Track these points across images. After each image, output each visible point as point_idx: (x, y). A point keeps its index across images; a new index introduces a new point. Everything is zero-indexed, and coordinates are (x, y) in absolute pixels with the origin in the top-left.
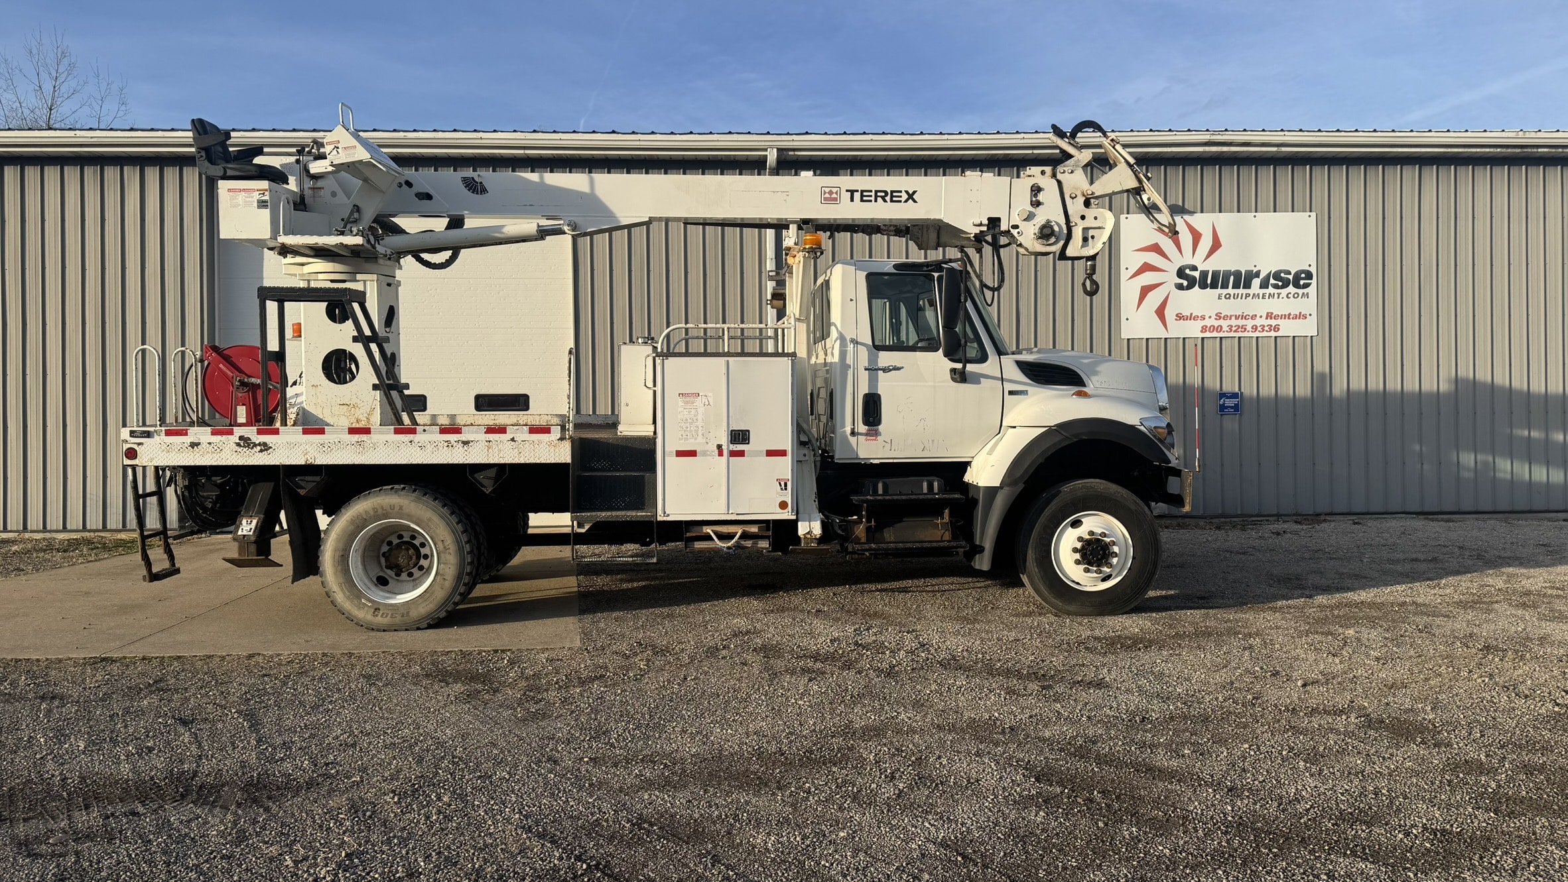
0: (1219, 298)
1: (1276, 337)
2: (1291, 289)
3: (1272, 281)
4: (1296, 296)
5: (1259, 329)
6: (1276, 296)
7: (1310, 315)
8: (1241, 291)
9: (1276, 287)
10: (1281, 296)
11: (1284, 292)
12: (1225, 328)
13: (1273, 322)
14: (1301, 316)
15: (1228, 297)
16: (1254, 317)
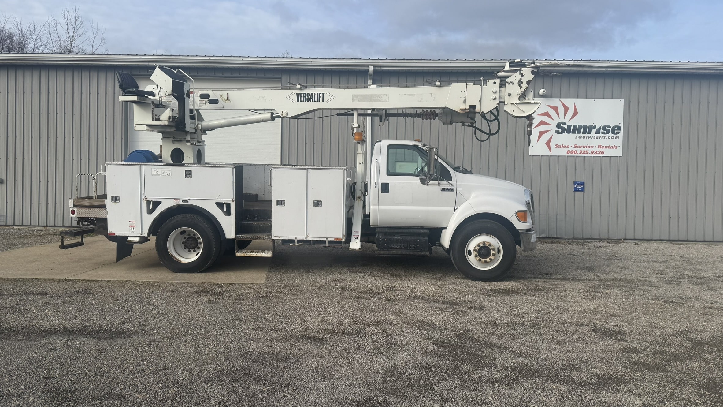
0: (576, 138)
1: (602, 157)
2: (610, 134)
3: (601, 130)
4: (613, 137)
5: (594, 152)
6: (603, 137)
8: (586, 135)
9: (603, 133)
10: (605, 138)
11: (607, 136)
13: (601, 150)
14: (615, 147)
15: (580, 137)
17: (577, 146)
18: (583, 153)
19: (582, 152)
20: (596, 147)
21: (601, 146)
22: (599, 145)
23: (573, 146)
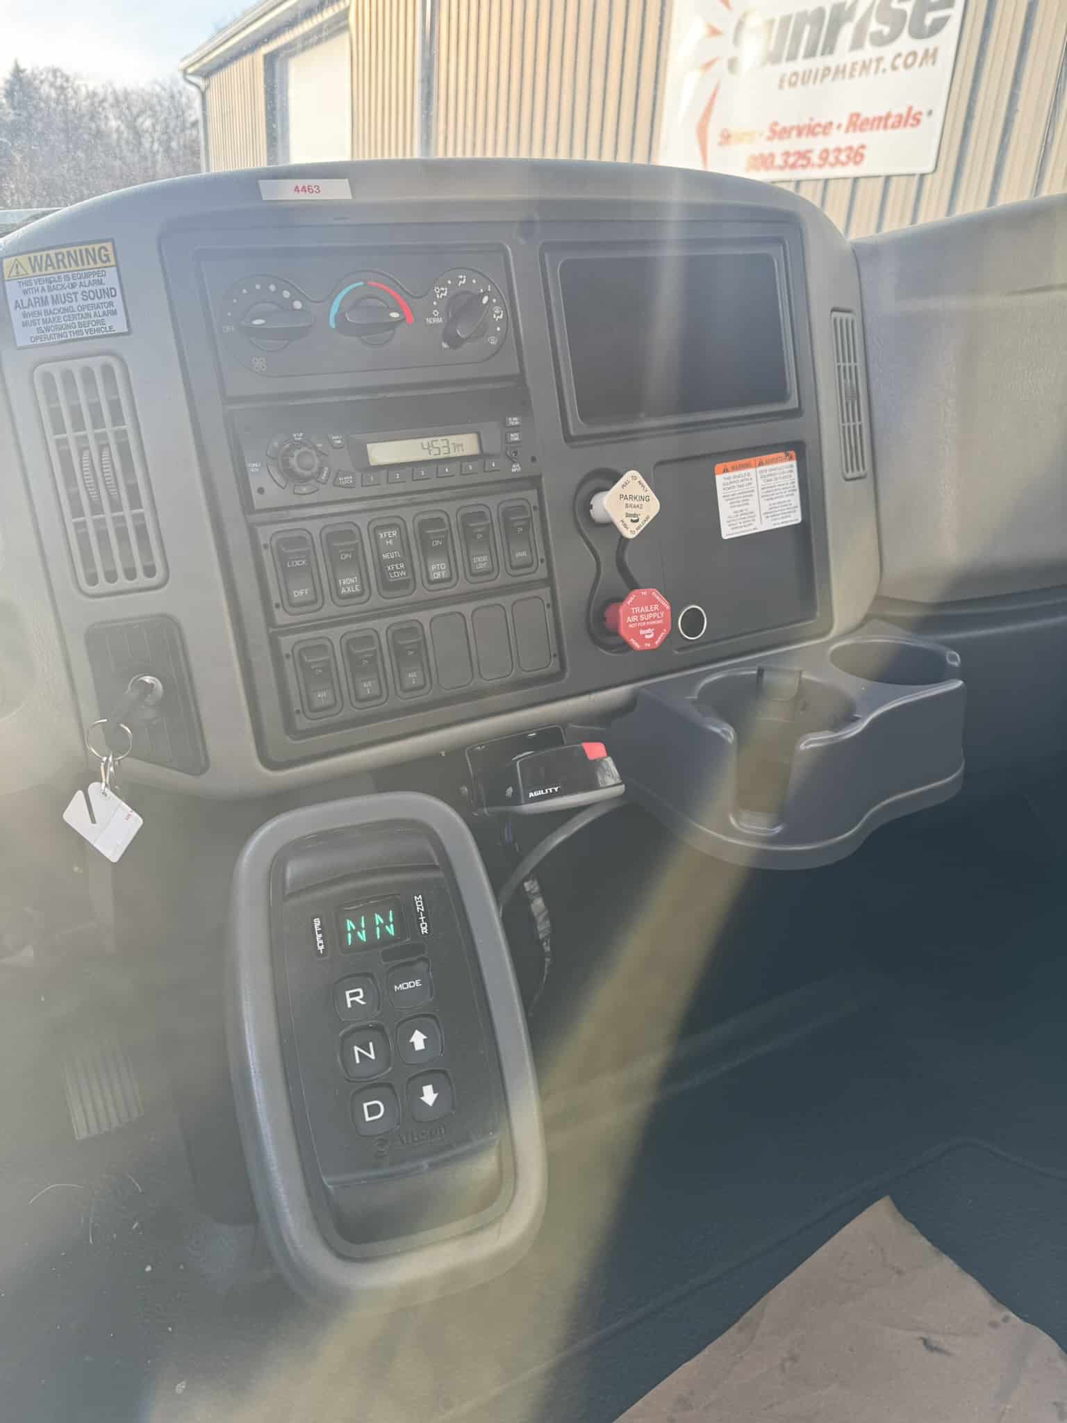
0: (781, 87)
1: (856, 180)
2: (905, 43)
3: (874, 26)
4: (910, 61)
5: (831, 159)
6: (874, 65)
7: (930, 113)
8: (819, 62)
9: (880, 40)
10: (882, 67)
11: (888, 52)
12: (779, 161)
13: (855, 139)
14: (911, 119)
15: (796, 80)
16: (826, 128)
17: (778, 129)
18: (793, 166)
19: (791, 160)
20: (839, 126)
21: (858, 115)
22: (852, 116)
23: (767, 133)
